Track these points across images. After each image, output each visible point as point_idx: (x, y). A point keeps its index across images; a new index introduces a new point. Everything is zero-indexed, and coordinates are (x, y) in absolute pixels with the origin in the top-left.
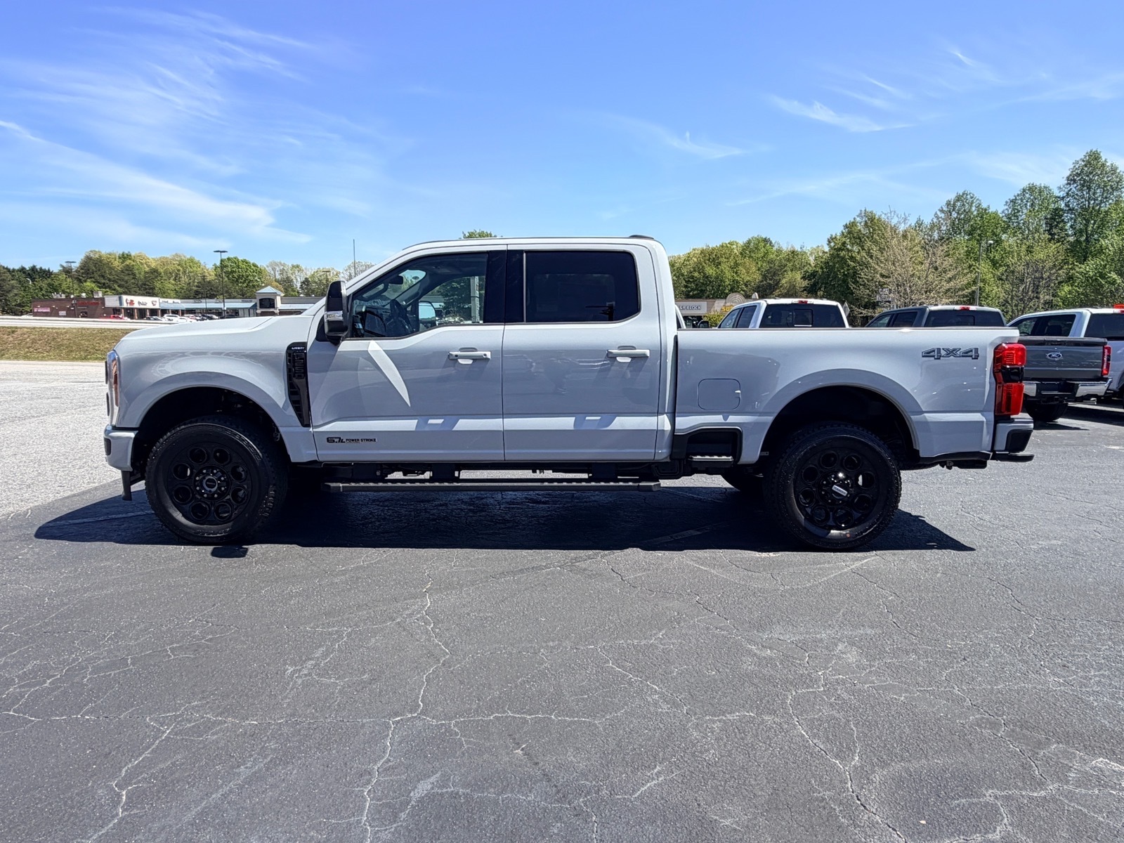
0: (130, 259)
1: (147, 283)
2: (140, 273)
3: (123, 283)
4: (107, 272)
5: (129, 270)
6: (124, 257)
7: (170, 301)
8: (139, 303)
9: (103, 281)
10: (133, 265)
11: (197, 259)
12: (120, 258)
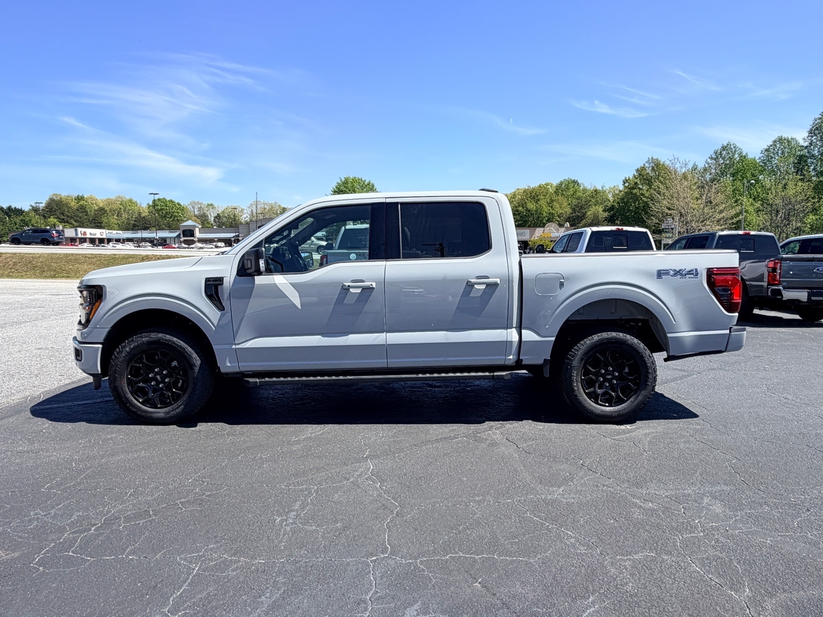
0: (83, 200)
1: (96, 218)
2: (91, 212)
3: (78, 218)
4: (66, 210)
5: (82, 209)
6: (79, 199)
7: (114, 232)
8: (91, 234)
9: (63, 217)
10: (86, 205)
11: (134, 200)
12: (75, 199)
